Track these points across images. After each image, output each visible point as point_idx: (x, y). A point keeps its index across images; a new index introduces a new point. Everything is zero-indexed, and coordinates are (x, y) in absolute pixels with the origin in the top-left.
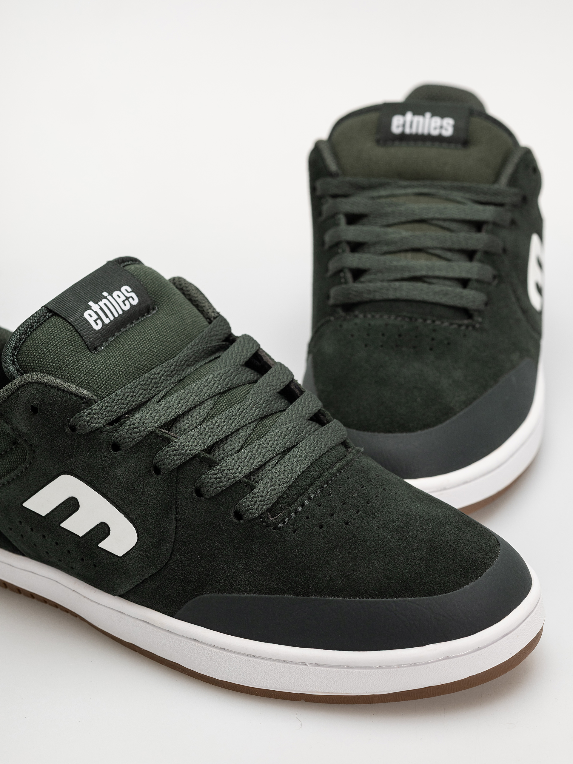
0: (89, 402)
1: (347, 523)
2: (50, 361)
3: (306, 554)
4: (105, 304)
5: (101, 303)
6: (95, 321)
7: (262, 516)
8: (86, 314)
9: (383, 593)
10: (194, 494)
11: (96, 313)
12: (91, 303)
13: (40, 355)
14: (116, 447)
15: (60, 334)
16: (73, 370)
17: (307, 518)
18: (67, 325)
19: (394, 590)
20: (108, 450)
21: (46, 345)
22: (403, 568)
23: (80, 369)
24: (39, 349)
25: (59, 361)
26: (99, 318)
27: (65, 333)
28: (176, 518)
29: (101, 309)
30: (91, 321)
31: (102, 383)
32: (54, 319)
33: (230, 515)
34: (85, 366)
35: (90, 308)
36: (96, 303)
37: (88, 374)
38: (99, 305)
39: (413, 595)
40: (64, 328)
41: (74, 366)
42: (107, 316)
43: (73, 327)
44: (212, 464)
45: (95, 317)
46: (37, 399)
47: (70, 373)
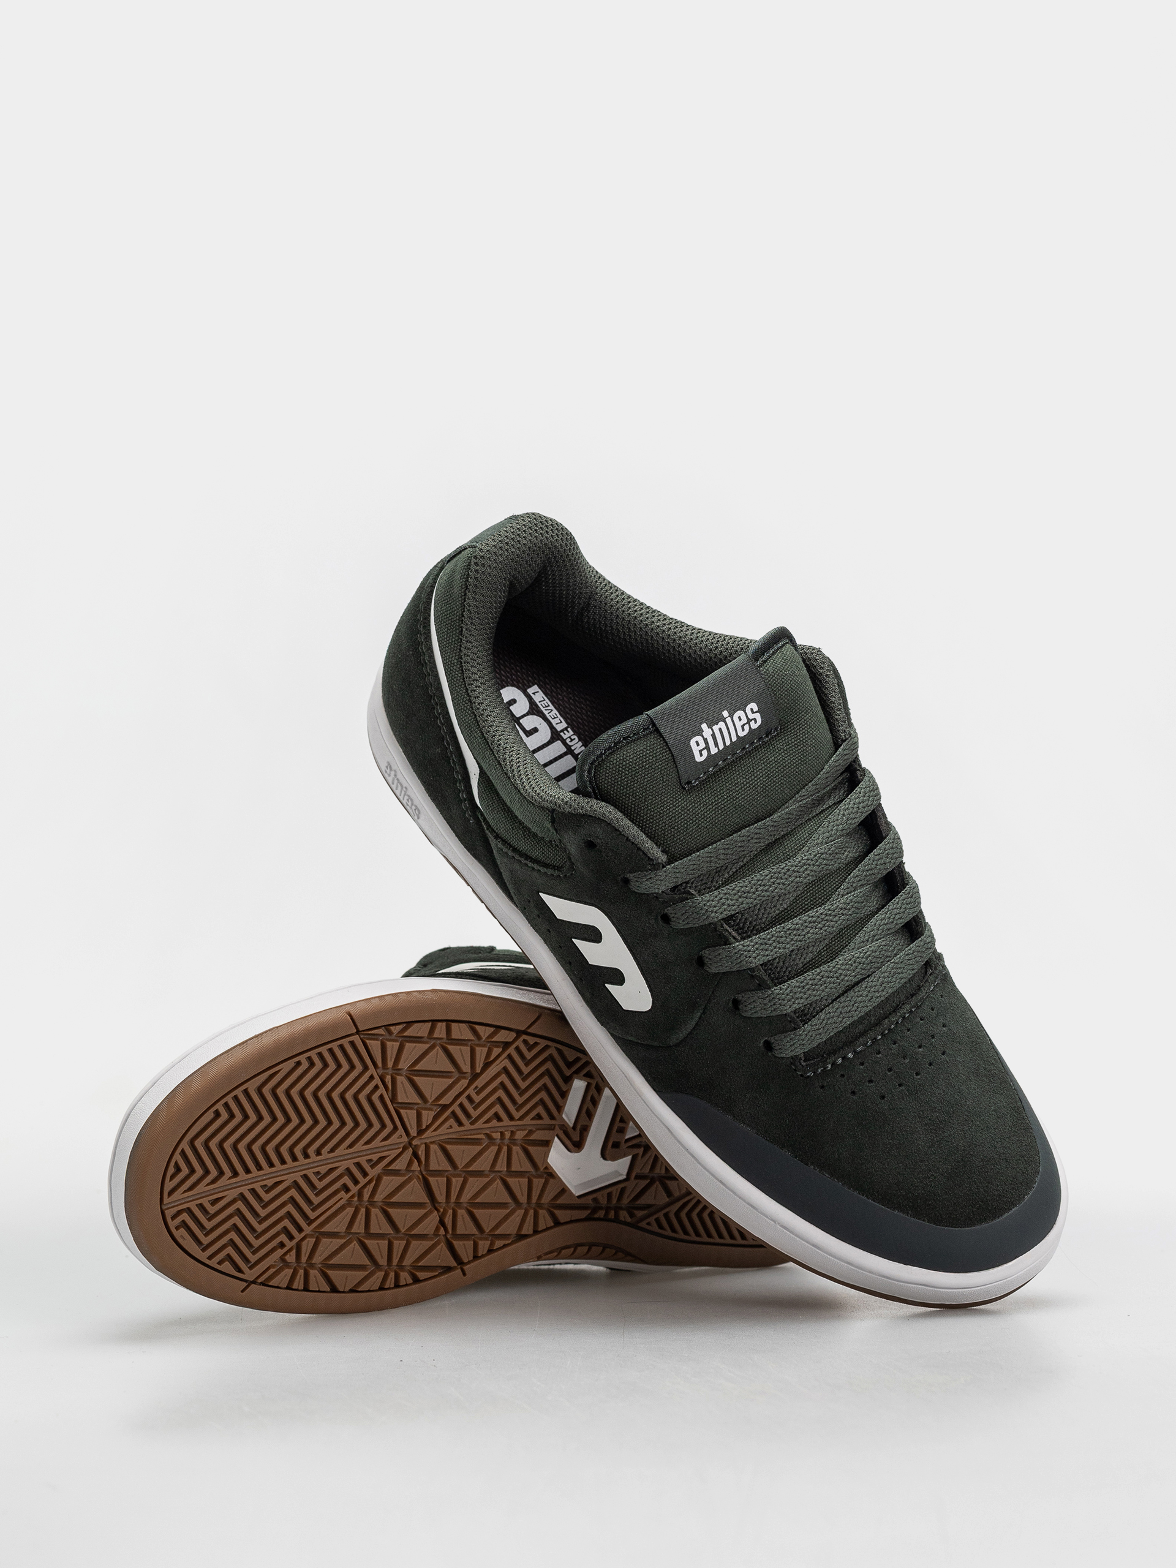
0: (656, 866)
1: (883, 1097)
2: (631, 794)
3: (824, 1119)
4: (720, 729)
5: (716, 728)
6: (700, 751)
7: (795, 1059)
8: (693, 742)
9: (886, 1200)
10: (731, 1004)
11: (706, 740)
12: (704, 726)
13: (622, 781)
14: (666, 919)
15: (654, 763)
16: (652, 813)
17: (843, 1076)
18: (666, 752)
19: (900, 1202)
20: (656, 919)
21: (633, 773)
22: (920, 1180)
23: (661, 814)
24: (623, 774)
25: (640, 797)
26: (707, 748)
27: (660, 763)
28: (701, 1016)
29: (714, 736)
30: (696, 750)
31: (679, 839)
32: (653, 739)
33: (760, 1043)
34: (668, 811)
35: (700, 733)
36: (710, 726)
37: (667, 823)
38: (712, 730)
39: (917, 1215)
40: (661, 756)
41: (656, 808)
42: (716, 745)
43: (673, 755)
44: (762, 986)
45: (702, 745)
46: (600, 839)
47: (648, 815)
